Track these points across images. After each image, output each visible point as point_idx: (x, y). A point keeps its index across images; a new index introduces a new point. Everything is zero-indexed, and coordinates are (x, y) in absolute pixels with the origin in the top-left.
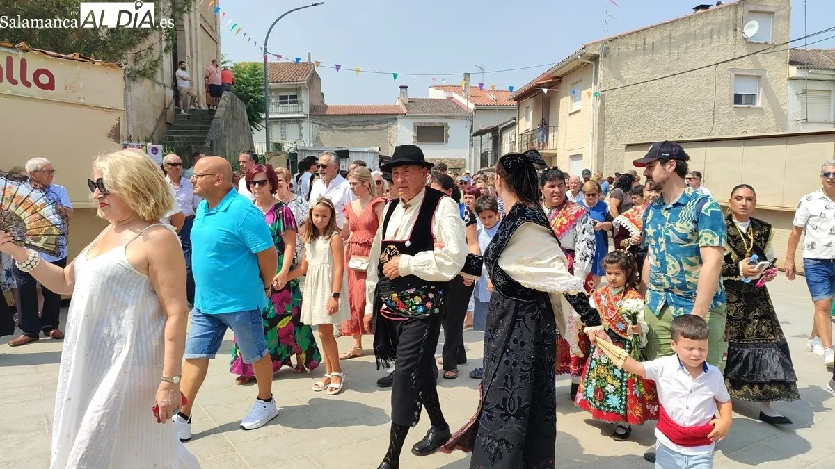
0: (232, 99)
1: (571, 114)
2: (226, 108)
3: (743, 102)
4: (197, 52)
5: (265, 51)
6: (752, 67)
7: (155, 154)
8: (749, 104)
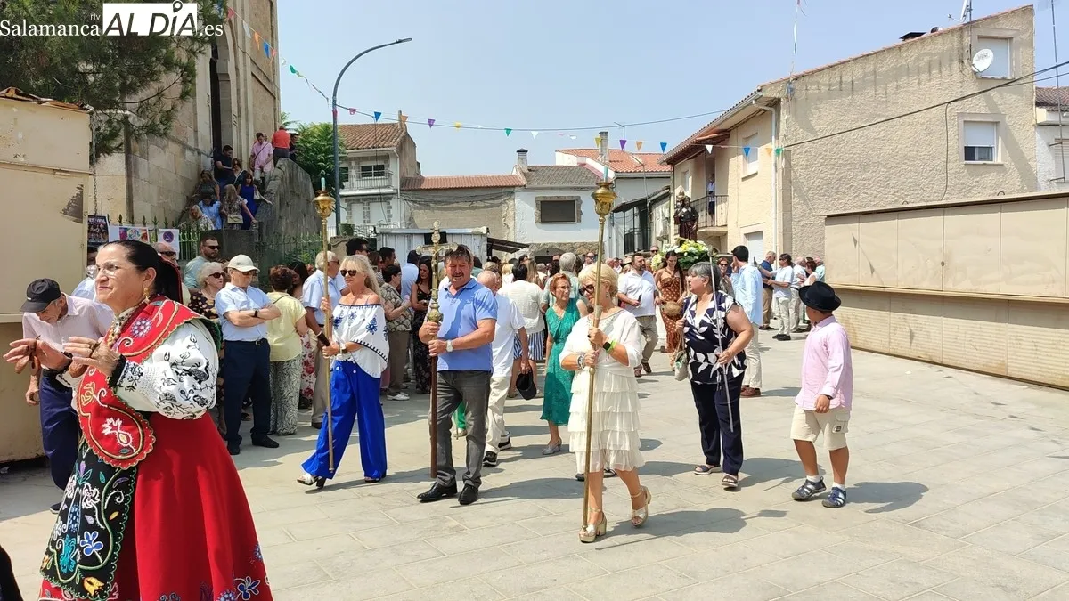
1: (744, 179)
2: (282, 179)
3: (977, 157)
4: (246, 108)
5: (334, 104)
6: (986, 111)
7: (167, 241)
8: (985, 160)
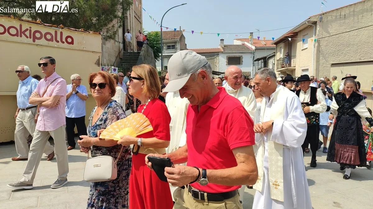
0: (147, 47)
1: (302, 50)
2: (145, 51)
4: (133, 27)
5: (161, 26)
7: (114, 71)
